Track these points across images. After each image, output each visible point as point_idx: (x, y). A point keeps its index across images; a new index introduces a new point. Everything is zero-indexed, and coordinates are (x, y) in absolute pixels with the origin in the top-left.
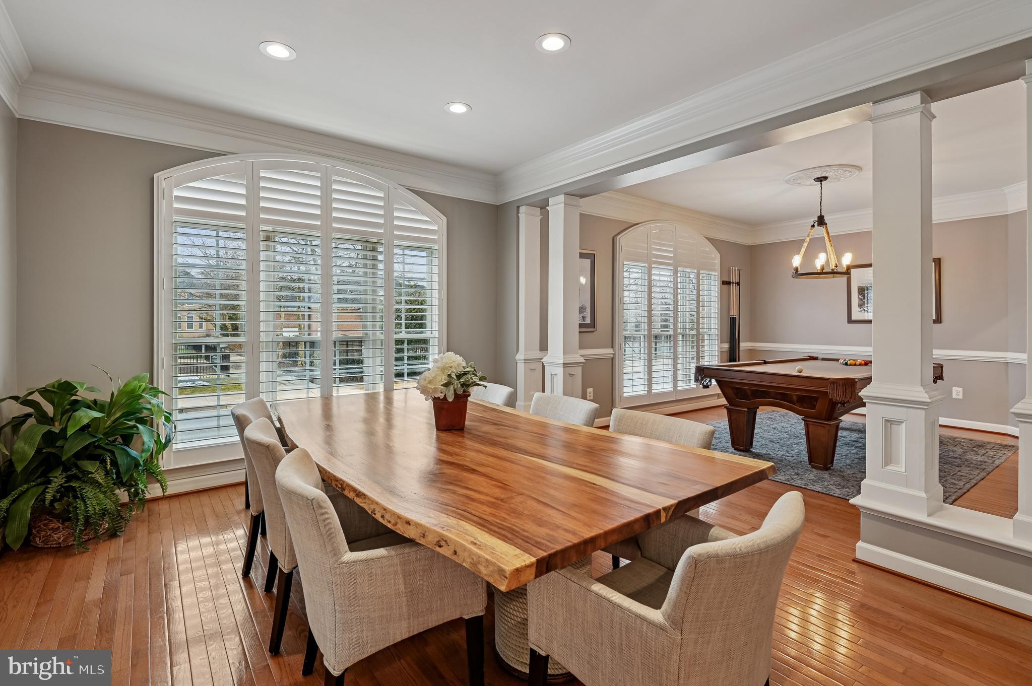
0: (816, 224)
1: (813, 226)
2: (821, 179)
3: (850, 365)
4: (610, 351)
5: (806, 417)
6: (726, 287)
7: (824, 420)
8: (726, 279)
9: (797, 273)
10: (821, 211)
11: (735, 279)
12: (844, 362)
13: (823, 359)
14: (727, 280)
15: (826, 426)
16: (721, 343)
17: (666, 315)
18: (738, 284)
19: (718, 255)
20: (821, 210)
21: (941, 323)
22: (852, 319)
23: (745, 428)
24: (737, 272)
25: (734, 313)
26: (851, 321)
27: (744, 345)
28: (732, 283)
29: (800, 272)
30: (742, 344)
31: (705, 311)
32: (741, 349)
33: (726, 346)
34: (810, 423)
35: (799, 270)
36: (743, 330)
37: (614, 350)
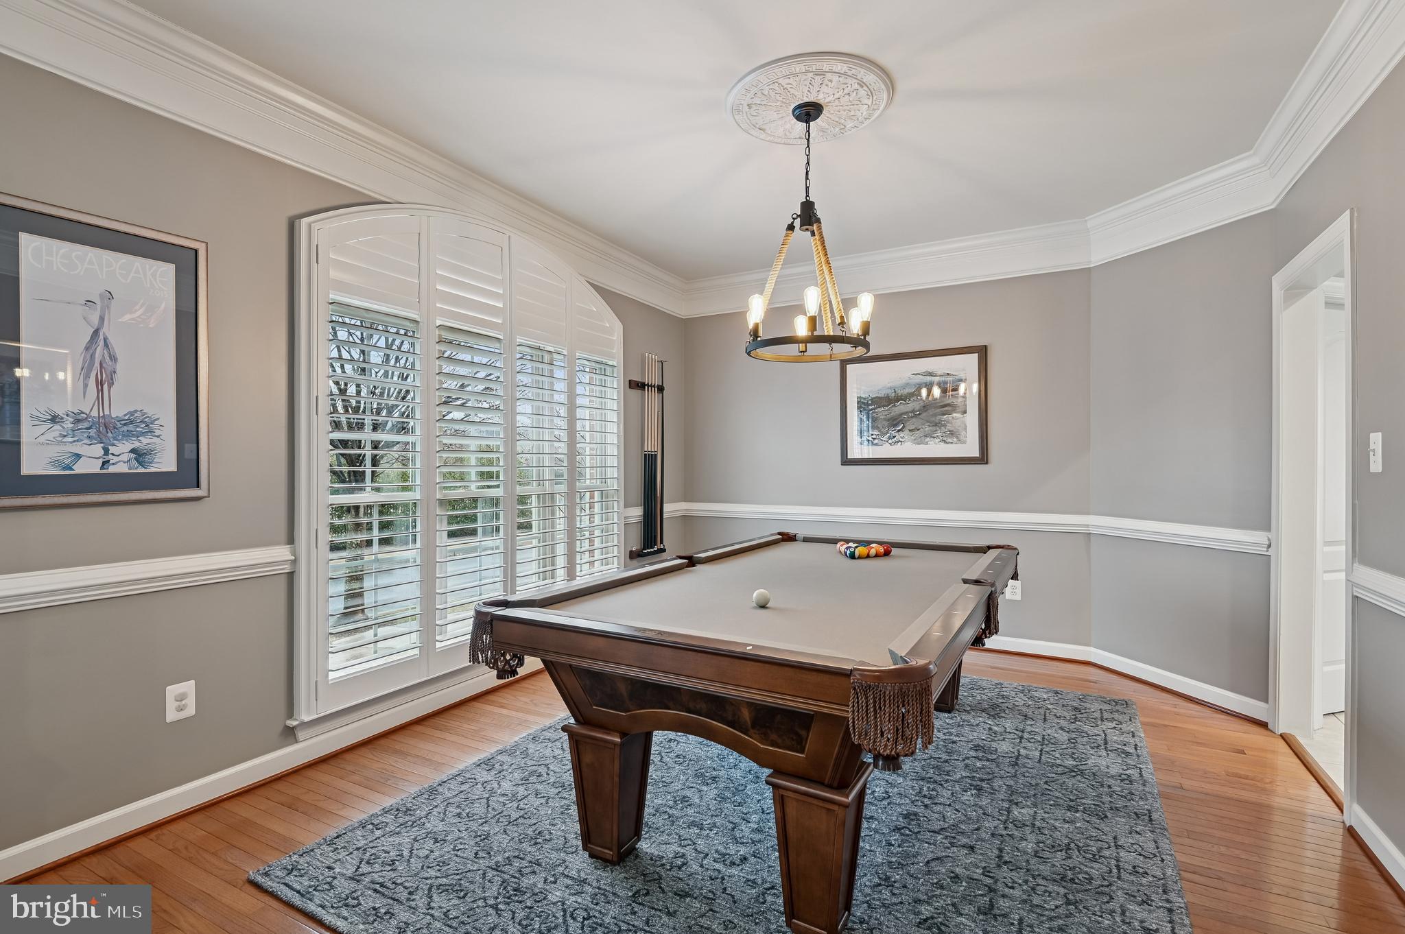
0: (797, 223)
1: (791, 228)
2: (808, 112)
3: (860, 558)
4: (282, 553)
5: (778, 772)
6: (636, 393)
7: (830, 787)
8: (637, 378)
9: (757, 341)
10: (807, 192)
11: (653, 379)
12: (848, 552)
13: (806, 540)
14: (639, 379)
15: (835, 808)
16: (626, 506)
17: (489, 450)
18: (661, 389)
19: (619, 327)
20: (807, 188)
21: (987, 463)
22: (849, 457)
23: (616, 796)
24: (657, 366)
25: (652, 446)
26: (845, 462)
27: (671, 509)
28: (648, 386)
29: (762, 335)
30: (668, 508)
31: (588, 441)
32: (665, 516)
33: (637, 512)
34: (790, 794)
35: (761, 333)
36: (670, 479)
37: (294, 553)
